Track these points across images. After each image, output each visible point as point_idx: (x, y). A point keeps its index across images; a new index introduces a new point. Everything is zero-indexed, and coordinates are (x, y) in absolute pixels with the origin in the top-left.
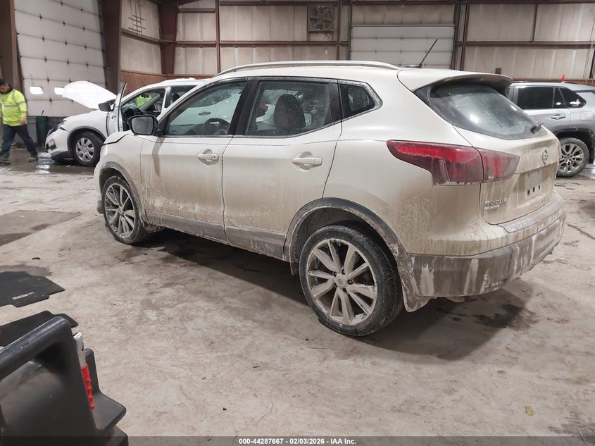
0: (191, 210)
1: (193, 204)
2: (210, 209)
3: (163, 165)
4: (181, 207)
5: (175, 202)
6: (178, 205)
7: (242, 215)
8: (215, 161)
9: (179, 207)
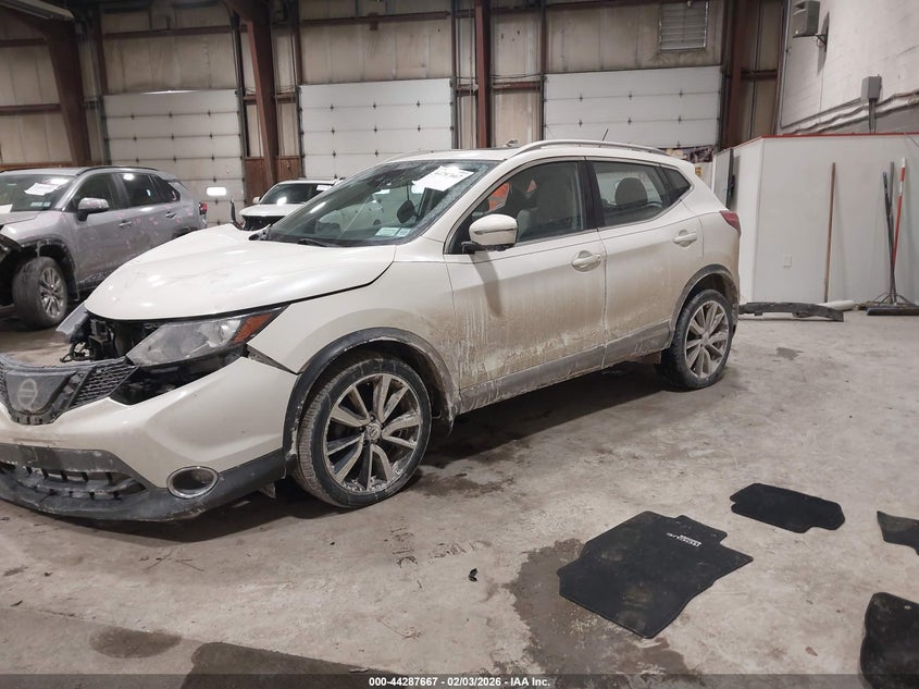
0: (559, 346)
1: (559, 335)
2: (586, 331)
3: (507, 297)
4: (540, 349)
5: (527, 346)
6: (532, 349)
7: (628, 318)
8: (593, 265)
9: (536, 352)
